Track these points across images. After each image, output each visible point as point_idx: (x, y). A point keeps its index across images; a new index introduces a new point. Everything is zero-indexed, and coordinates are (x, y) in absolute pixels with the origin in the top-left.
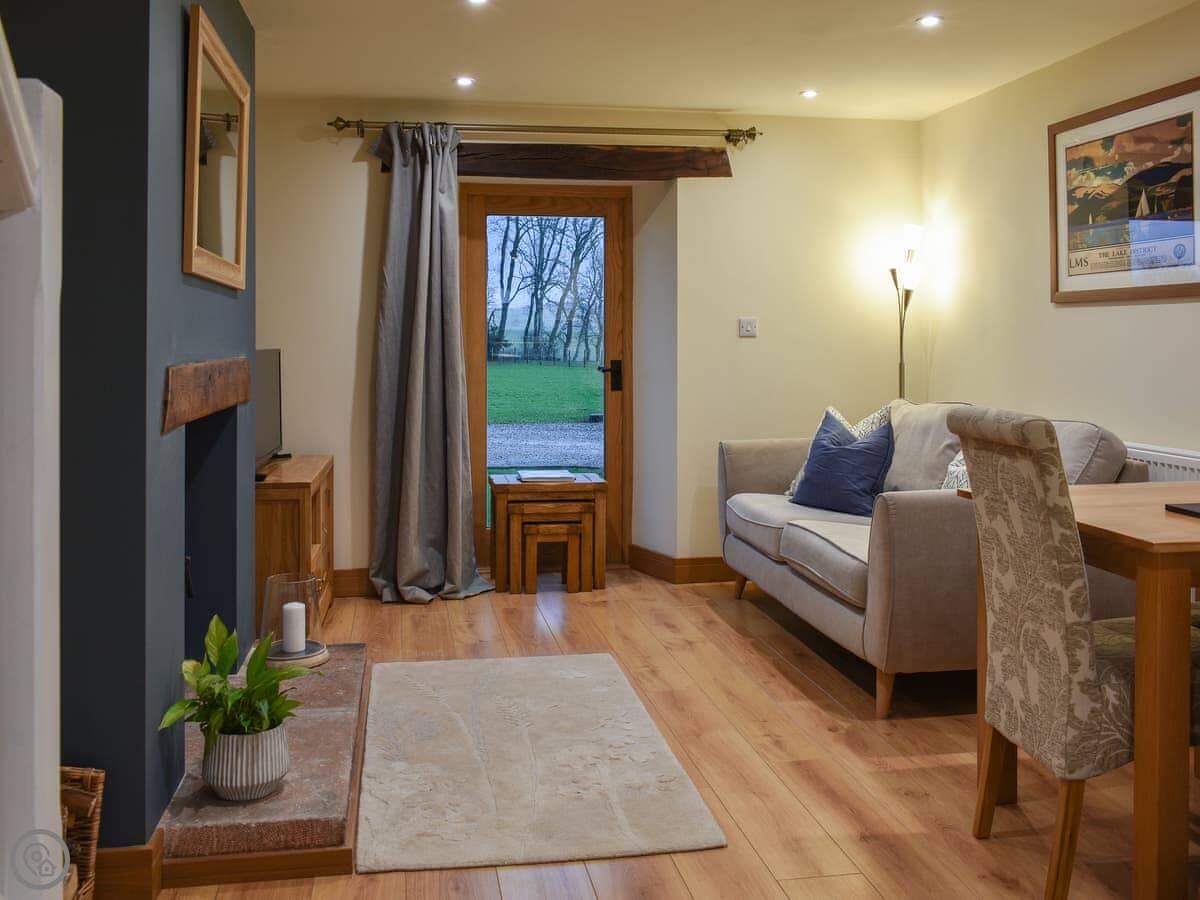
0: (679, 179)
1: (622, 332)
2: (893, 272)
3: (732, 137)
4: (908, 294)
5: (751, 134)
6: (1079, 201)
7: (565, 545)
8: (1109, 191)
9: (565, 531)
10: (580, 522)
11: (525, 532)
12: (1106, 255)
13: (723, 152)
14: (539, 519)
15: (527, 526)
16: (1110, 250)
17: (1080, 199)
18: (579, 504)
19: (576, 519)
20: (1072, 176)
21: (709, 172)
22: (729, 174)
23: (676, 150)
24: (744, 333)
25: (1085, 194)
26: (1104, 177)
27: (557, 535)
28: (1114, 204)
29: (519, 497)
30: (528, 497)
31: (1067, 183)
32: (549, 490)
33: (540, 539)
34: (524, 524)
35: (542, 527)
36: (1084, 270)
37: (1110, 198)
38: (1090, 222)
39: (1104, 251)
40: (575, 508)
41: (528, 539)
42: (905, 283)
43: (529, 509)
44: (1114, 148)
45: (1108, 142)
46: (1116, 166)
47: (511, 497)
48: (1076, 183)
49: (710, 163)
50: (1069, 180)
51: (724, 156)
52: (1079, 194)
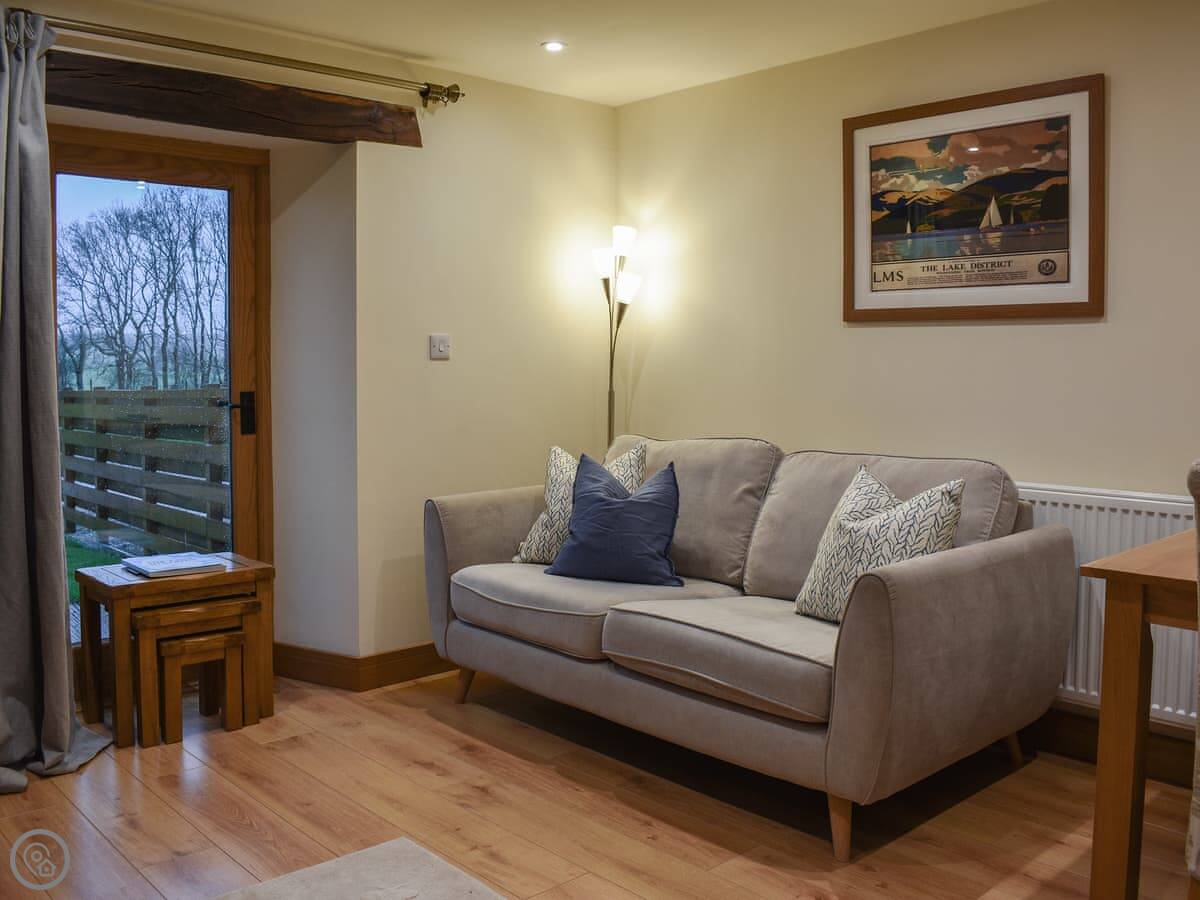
0: (360, 144)
1: (256, 352)
2: (606, 282)
3: (428, 93)
4: (622, 307)
5: (453, 94)
6: (890, 206)
7: (223, 662)
8: (937, 197)
9: (221, 645)
10: (240, 628)
11: (163, 654)
12: (934, 268)
13: (412, 113)
14: (183, 631)
15: (165, 644)
16: (939, 264)
17: (891, 204)
18: (240, 602)
19: (236, 624)
20: (880, 178)
21: (395, 138)
22: (418, 143)
23: (356, 103)
24: (436, 354)
25: (900, 199)
26: (932, 181)
27: (211, 651)
28: (946, 212)
29: (149, 602)
30: (162, 600)
31: (871, 187)
32: (194, 586)
33: (185, 661)
34: (159, 641)
35: (190, 641)
36: (897, 284)
37: (939, 205)
38: (909, 231)
39: (930, 264)
40: (233, 608)
41: (168, 664)
42: (621, 294)
43: (167, 617)
44: (947, 148)
45: (937, 143)
46: (950, 170)
47: (135, 603)
48: (885, 186)
49: (398, 127)
50: (873, 182)
51: (413, 119)
52: (893, 199)
